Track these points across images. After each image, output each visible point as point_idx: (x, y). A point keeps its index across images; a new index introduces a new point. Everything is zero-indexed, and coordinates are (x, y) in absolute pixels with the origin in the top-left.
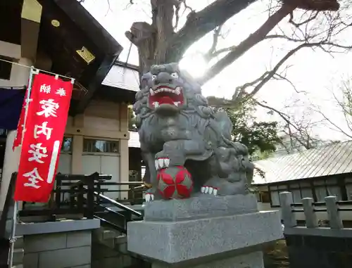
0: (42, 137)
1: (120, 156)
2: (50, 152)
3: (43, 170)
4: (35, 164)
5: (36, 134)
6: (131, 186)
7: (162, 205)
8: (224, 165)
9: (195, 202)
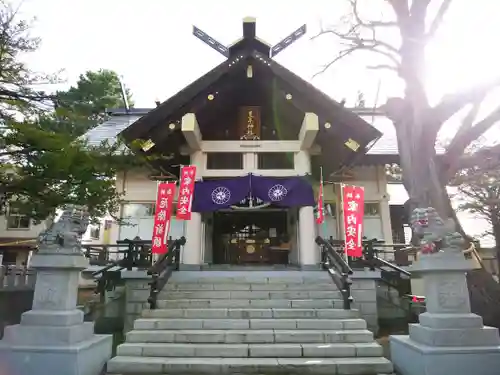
0: (352, 223)
1: (381, 218)
2: (357, 231)
3: (355, 240)
4: (351, 237)
5: (349, 222)
6: (395, 248)
7: (424, 256)
8: (448, 243)
9: (435, 255)
